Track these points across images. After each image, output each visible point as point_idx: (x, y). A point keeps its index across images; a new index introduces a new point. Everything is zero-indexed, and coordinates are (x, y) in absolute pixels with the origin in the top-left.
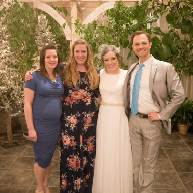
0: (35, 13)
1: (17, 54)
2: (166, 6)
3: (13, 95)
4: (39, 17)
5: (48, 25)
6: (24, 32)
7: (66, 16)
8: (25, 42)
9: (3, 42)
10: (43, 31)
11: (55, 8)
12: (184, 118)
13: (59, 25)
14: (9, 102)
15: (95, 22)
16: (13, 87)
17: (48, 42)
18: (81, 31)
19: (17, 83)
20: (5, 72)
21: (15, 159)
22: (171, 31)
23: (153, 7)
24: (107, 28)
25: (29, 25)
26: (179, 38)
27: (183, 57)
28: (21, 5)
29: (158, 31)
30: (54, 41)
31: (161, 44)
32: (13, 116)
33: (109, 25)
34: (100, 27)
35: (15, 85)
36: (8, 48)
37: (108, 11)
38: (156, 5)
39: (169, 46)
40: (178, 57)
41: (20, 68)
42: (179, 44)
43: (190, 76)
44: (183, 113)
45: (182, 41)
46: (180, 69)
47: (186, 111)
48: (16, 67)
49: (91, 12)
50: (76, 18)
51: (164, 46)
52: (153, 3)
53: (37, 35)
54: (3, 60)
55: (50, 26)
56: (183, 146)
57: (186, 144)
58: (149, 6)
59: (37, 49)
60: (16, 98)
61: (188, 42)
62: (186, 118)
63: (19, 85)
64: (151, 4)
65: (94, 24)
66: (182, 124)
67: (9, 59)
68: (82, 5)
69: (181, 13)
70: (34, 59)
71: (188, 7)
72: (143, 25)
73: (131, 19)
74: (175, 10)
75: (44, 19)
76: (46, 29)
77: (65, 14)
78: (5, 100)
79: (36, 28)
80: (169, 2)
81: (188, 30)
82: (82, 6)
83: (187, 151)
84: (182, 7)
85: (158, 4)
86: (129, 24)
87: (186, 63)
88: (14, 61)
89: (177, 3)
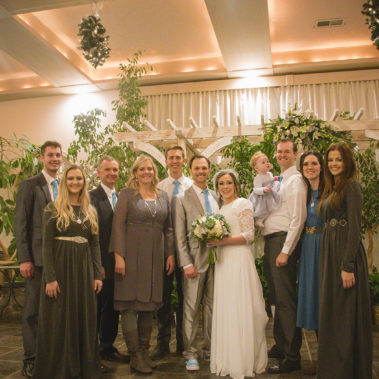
2: (296, 138)
11: (160, 149)
52: (280, 136)
58: (275, 140)
64: (277, 136)
68: (196, 146)
71: (325, 138)
74: (309, 143)
80: (299, 133)
89: (310, 135)
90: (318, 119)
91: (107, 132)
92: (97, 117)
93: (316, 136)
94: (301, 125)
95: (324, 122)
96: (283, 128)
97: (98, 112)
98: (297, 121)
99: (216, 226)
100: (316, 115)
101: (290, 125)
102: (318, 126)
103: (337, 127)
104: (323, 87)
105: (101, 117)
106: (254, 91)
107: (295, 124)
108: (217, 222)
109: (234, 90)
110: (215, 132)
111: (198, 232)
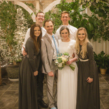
0: (15, 7)
1: (5, 31)
2: (89, 2)
3: (2, 54)
4: (18, 10)
5: (23, 14)
6: (9, 18)
7: (33, 8)
8: (9, 24)
10: (20, 17)
11: (27, 4)
12: (103, 65)
13: (29, 14)
15: (50, 11)
16: (3, 50)
17: (23, 23)
19: (5, 48)
21: (3, 93)
22: (93, 15)
23: (82, 3)
24: (57, 15)
25: (12, 14)
26: (97, 19)
27: (101, 30)
28: (7, 3)
29: (86, 15)
30: (26, 23)
31: (88, 23)
32: (3, 67)
33: (58, 13)
34: (53, 14)
35: (4, 48)
37: (57, 5)
39: (92, 24)
40: (98, 30)
41: (6, 38)
42: (98, 22)
43: (106, 40)
44: (102, 62)
45: (99, 21)
46: (99, 37)
47: (104, 61)
48: (4, 38)
49: (47, 6)
50: (39, 10)
51: (89, 24)
52: (82, 1)
53: (17, 20)
55: (24, 15)
56: (103, 81)
57: (105, 80)
58: (80, 3)
59: (17, 28)
60: (4, 56)
61: (103, 21)
62: (104, 65)
63: (6, 48)
65: (49, 12)
66: (102, 68)
69: (97, 6)
70: (14, 33)
71: (101, 2)
72: (77, 13)
73: (70, 9)
74: (94, 4)
75: (21, 11)
76: (21, 16)
77: (32, 7)
79: (16, 15)
81: (102, 15)
82: (43, 3)
83: (105, 84)
84: (98, 3)
85: (84, 1)
86: (69, 12)
87: (103, 33)
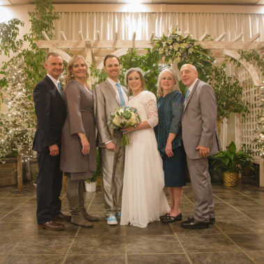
2: (176, 52)
3: (27, 136)
9: (19, 84)
14: (22, 144)
18: (96, 75)
20: (19, 113)
23: (164, 53)
35: (29, 127)
36: (24, 90)
38: (167, 51)
50: (91, 63)
52: (164, 50)
54: (18, 102)
58: (161, 53)
64: (163, 50)
67: (24, 102)
68: (96, 54)
69: (190, 58)
71: (197, 53)
72: (155, 73)
74: (185, 56)
78: (18, 142)
80: (179, 49)
82: (96, 56)
85: (169, 50)
88: (28, 103)
89: (187, 50)
90: (192, 38)
91: (25, 40)
92: (16, 26)
93: (191, 51)
94: (181, 42)
95: (196, 41)
96: (167, 44)
97: (17, 22)
98: (178, 39)
99: (132, 117)
100: (191, 35)
101: (173, 42)
102: (193, 44)
103: (204, 45)
104: (187, 16)
105: (19, 26)
106: (137, 15)
107: (177, 42)
108: (133, 113)
109: (121, 13)
110: (115, 44)
111: (116, 121)
